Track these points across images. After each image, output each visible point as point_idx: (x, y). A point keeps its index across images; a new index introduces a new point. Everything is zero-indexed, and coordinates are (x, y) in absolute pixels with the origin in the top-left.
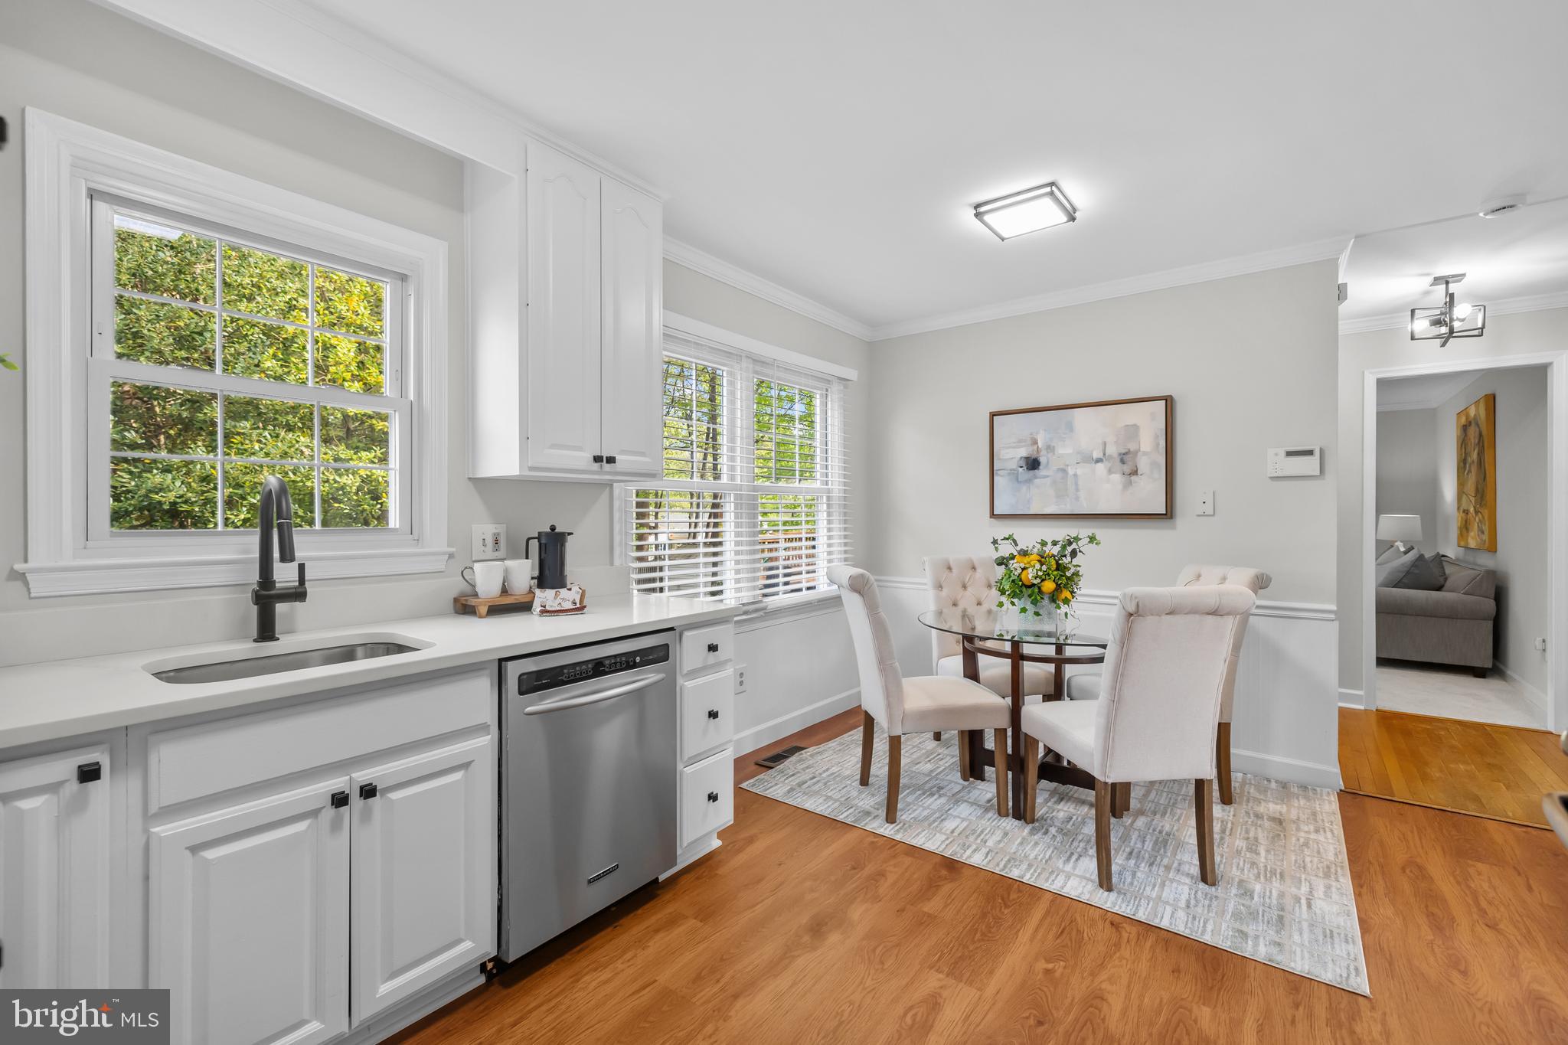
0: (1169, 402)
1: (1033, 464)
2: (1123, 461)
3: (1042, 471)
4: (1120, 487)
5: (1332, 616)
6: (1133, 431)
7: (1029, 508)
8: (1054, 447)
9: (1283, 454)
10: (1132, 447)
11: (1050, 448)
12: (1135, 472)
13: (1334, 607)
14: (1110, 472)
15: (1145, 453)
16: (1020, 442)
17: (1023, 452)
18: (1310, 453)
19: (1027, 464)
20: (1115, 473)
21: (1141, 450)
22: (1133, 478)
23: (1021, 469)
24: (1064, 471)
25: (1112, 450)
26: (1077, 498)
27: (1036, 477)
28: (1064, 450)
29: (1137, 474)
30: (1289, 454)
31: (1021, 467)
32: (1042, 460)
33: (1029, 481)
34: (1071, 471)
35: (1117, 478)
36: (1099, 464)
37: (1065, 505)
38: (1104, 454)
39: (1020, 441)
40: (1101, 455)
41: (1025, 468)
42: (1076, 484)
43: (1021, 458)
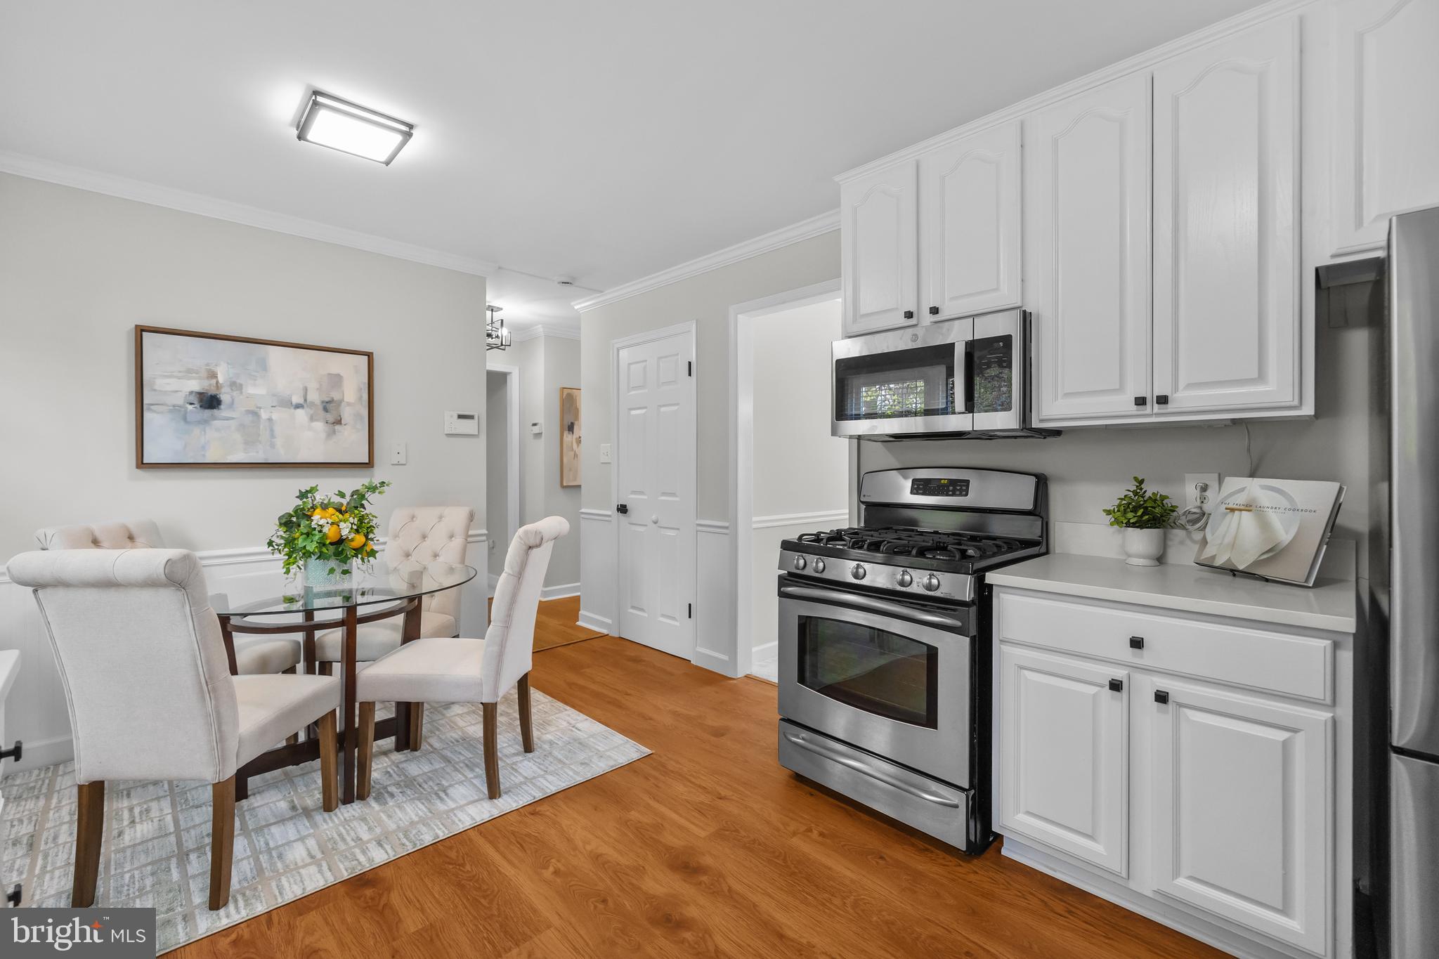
0: (370, 356)
1: (210, 402)
2: (326, 410)
3: (223, 412)
4: (323, 435)
5: (484, 538)
6: (336, 380)
7: (204, 456)
8: (241, 385)
9: (457, 417)
10: (336, 396)
11: (235, 386)
12: (339, 422)
13: (485, 531)
14: (312, 419)
15: (349, 404)
16: (189, 373)
17: (195, 385)
18: (471, 417)
19: (201, 401)
20: (317, 420)
21: (345, 400)
22: (337, 427)
23: (190, 407)
24: (255, 414)
25: (314, 397)
26: (273, 446)
27: (214, 418)
28: (256, 390)
29: (341, 424)
30: (460, 417)
31: (191, 404)
32: (225, 397)
33: (205, 422)
34: (264, 415)
35: (319, 426)
36: (300, 411)
37: (258, 452)
38: (305, 400)
39: (189, 371)
40: (301, 401)
41: (198, 406)
42: (272, 431)
43: (191, 393)
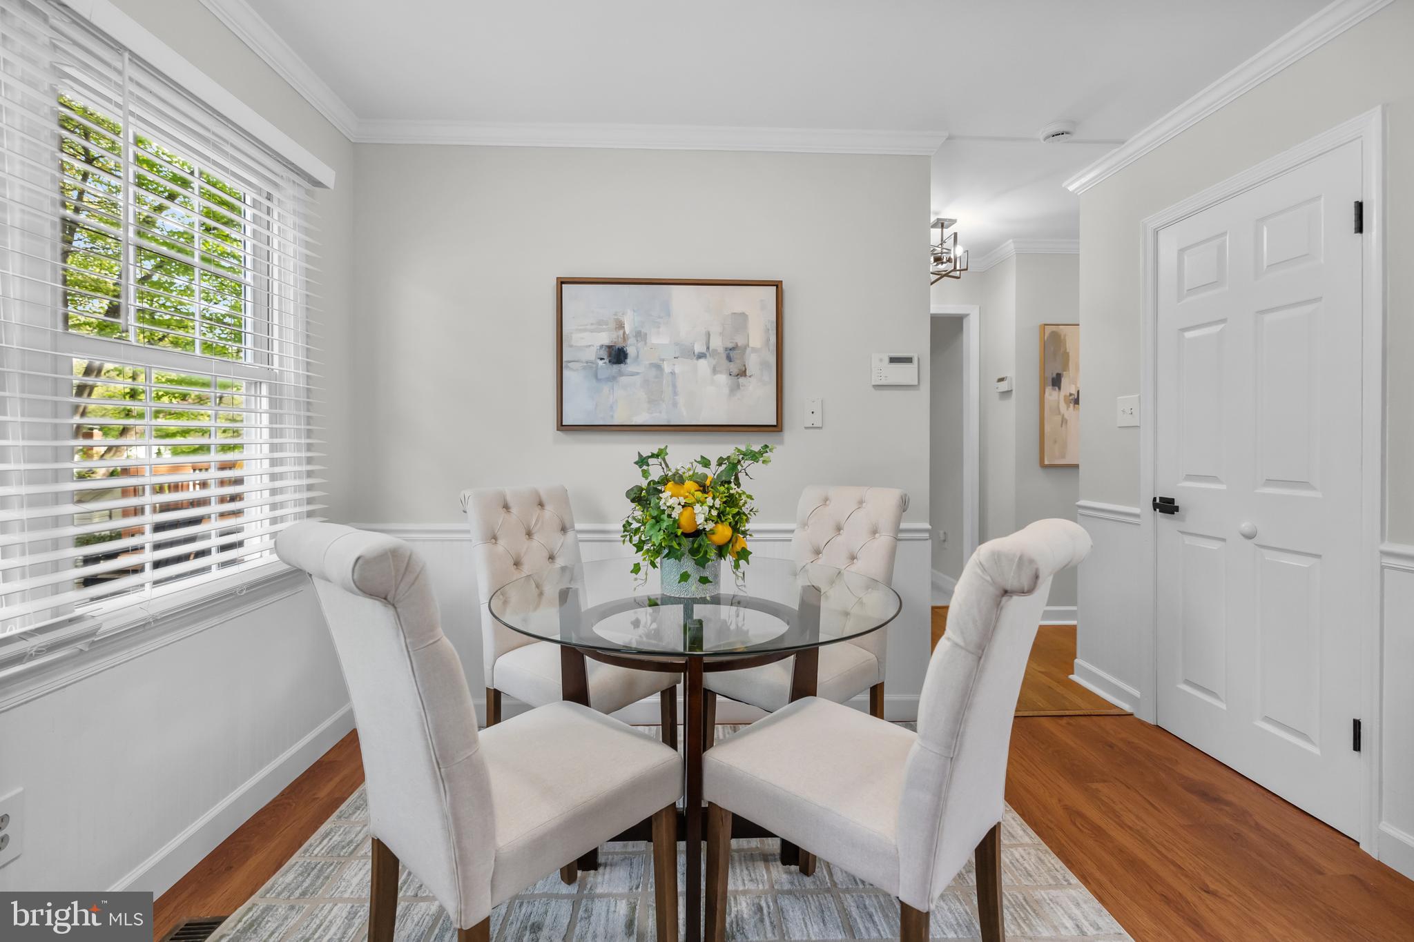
0: (777, 285)
1: (618, 356)
2: (729, 359)
3: (629, 366)
4: (726, 391)
5: (926, 535)
6: (740, 320)
7: (612, 417)
8: (646, 334)
9: (887, 360)
10: (740, 341)
11: (640, 336)
12: (743, 373)
13: (927, 526)
14: (715, 371)
15: (754, 350)
16: (600, 325)
17: (605, 338)
18: (908, 360)
19: (610, 355)
20: (721, 372)
21: (750, 345)
22: (742, 380)
23: (601, 363)
24: (659, 367)
25: (717, 343)
26: (675, 404)
27: (621, 374)
28: (659, 339)
29: (746, 375)
30: (893, 360)
31: (602, 359)
32: (631, 351)
33: (613, 379)
34: (667, 368)
35: (722, 379)
36: (702, 362)
37: (660, 412)
38: (708, 348)
39: (600, 323)
40: (704, 350)
41: (607, 360)
42: (674, 386)
43: (602, 346)
